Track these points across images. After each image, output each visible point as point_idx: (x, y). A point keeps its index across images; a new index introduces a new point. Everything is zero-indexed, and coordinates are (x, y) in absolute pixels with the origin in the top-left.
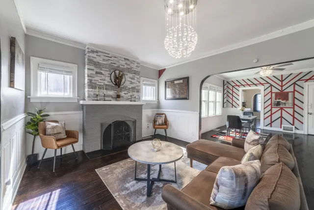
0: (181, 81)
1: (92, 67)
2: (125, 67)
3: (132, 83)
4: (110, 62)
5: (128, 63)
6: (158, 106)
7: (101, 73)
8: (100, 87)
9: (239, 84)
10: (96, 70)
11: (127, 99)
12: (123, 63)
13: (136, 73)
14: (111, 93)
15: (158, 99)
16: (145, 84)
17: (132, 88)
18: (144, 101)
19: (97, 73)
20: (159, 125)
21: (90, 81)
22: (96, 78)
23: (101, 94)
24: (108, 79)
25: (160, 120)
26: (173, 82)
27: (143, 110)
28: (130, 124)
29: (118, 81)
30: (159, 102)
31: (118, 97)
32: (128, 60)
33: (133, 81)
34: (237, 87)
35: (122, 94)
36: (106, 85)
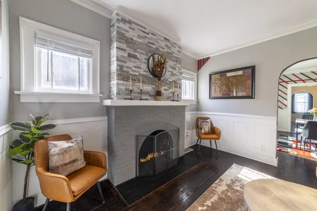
0: (240, 73)
1: (124, 46)
2: (166, 50)
3: (173, 75)
4: (147, 40)
5: (169, 45)
6: (198, 107)
7: (135, 57)
8: (135, 79)
9: (286, 80)
10: (129, 50)
11: (168, 98)
12: (163, 44)
13: (178, 60)
14: (148, 88)
16: (184, 78)
17: (174, 81)
18: (185, 100)
19: (130, 55)
20: (205, 134)
21: (120, 68)
23: (136, 89)
24: (144, 66)
25: (206, 128)
26: (222, 73)
27: (185, 114)
28: (173, 135)
29: (157, 72)
30: (198, 102)
31: (158, 94)
32: (168, 40)
33: (174, 72)
34: (283, 84)
35: (162, 89)
36: (143, 75)
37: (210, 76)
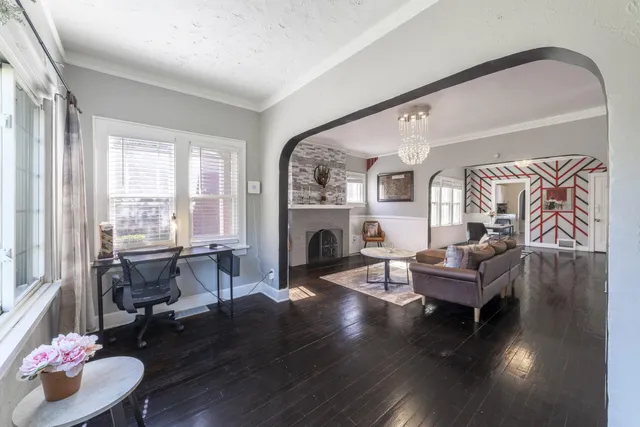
0: (402, 176)
1: (297, 164)
2: (330, 159)
3: (337, 180)
4: (313, 156)
5: (333, 154)
6: (367, 210)
7: (305, 171)
8: (305, 188)
9: (490, 175)
10: (301, 167)
11: (332, 202)
12: (327, 154)
13: (342, 166)
14: (315, 194)
15: (367, 201)
16: (349, 181)
17: (338, 187)
18: (350, 204)
19: (301, 170)
20: (371, 236)
21: (295, 180)
22: (301, 177)
23: (306, 196)
24: (311, 177)
25: (373, 231)
26: (389, 176)
27: (350, 217)
28: (337, 235)
29: (322, 179)
30: (367, 205)
31: (323, 199)
32: (332, 150)
33: (338, 178)
34: (488, 180)
35: (327, 195)
36: (311, 184)
37: (378, 177)
